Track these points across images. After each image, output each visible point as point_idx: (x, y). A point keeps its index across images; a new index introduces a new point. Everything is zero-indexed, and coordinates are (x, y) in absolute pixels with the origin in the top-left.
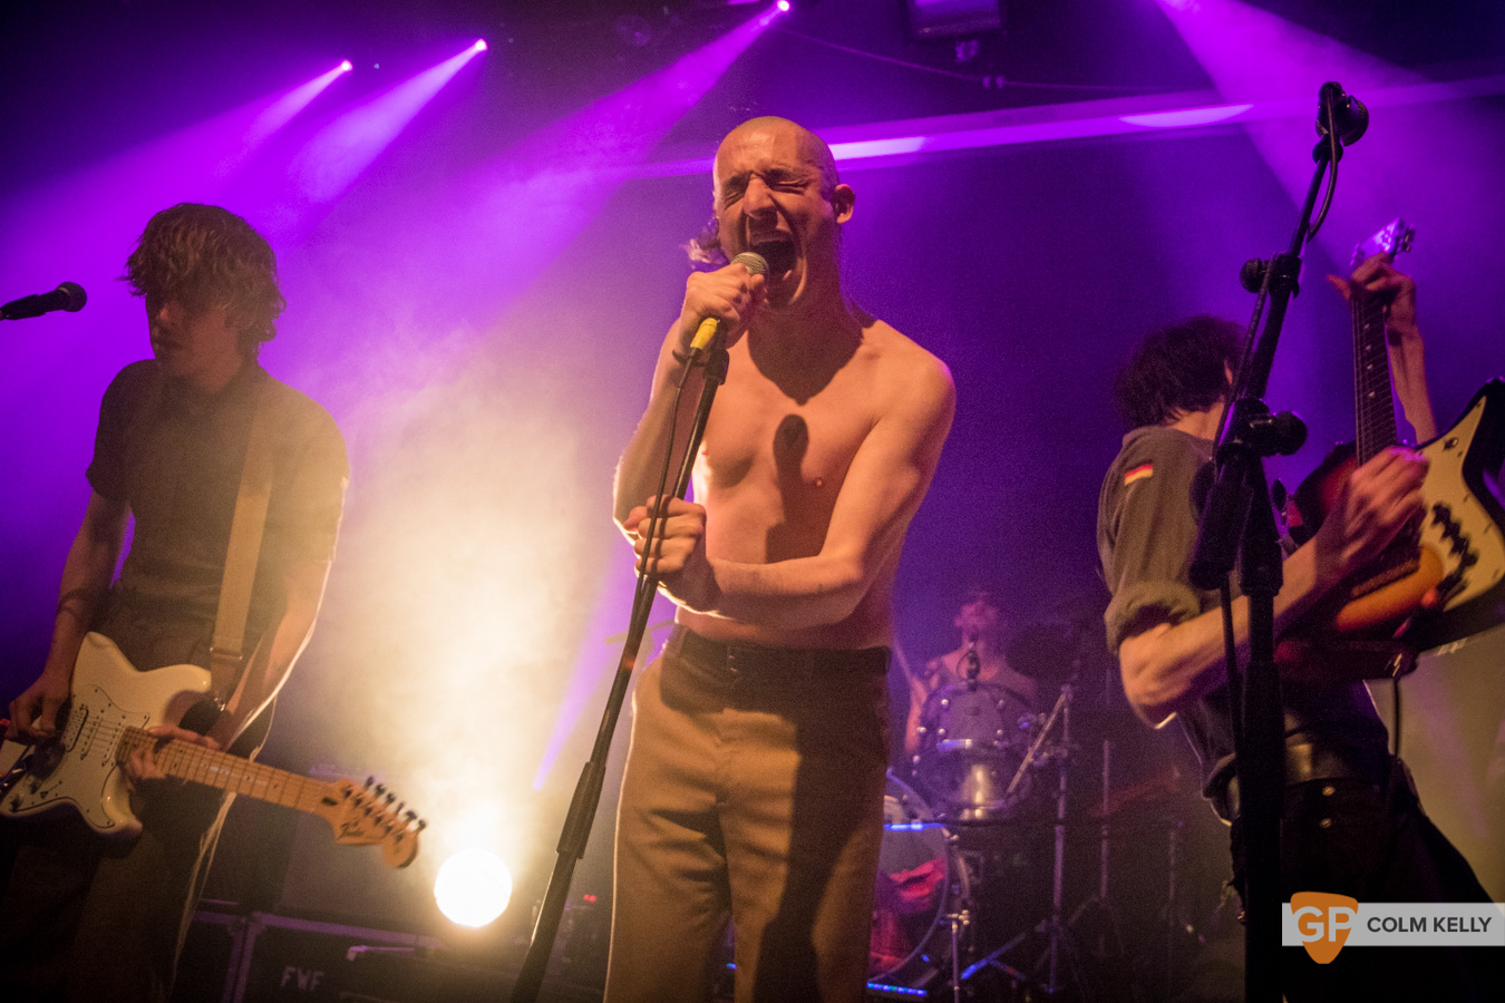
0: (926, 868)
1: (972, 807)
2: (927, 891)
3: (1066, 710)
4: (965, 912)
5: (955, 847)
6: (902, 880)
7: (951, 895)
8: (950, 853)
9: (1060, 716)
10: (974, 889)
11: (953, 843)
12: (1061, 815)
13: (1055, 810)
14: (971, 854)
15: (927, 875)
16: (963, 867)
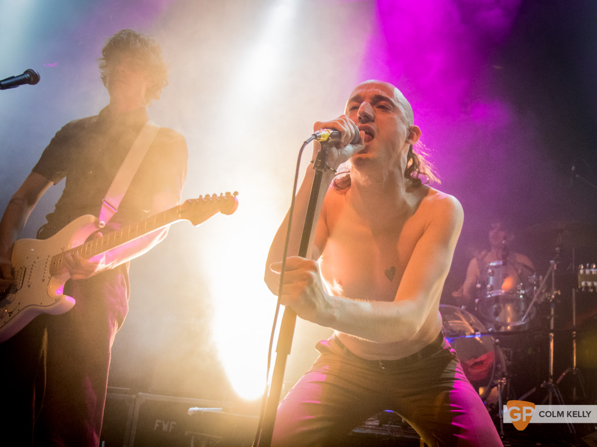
0: (483, 357)
1: (506, 325)
2: (484, 369)
3: (553, 274)
4: (504, 378)
5: (498, 346)
6: (472, 363)
7: (497, 369)
8: (496, 349)
9: (550, 277)
10: (508, 368)
11: (496, 344)
12: (552, 328)
13: (549, 325)
14: (505, 349)
15: (485, 360)
16: (503, 357)
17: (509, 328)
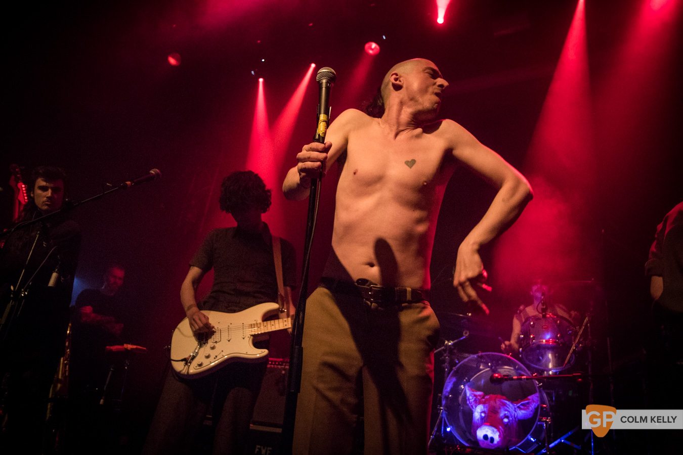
1: (548, 370)
3: (588, 325)
4: (549, 418)
5: (542, 389)
8: (540, 391)
9: (586, 327)
11: (540, 387)
16: (546, 398)
17: (550, 373)
